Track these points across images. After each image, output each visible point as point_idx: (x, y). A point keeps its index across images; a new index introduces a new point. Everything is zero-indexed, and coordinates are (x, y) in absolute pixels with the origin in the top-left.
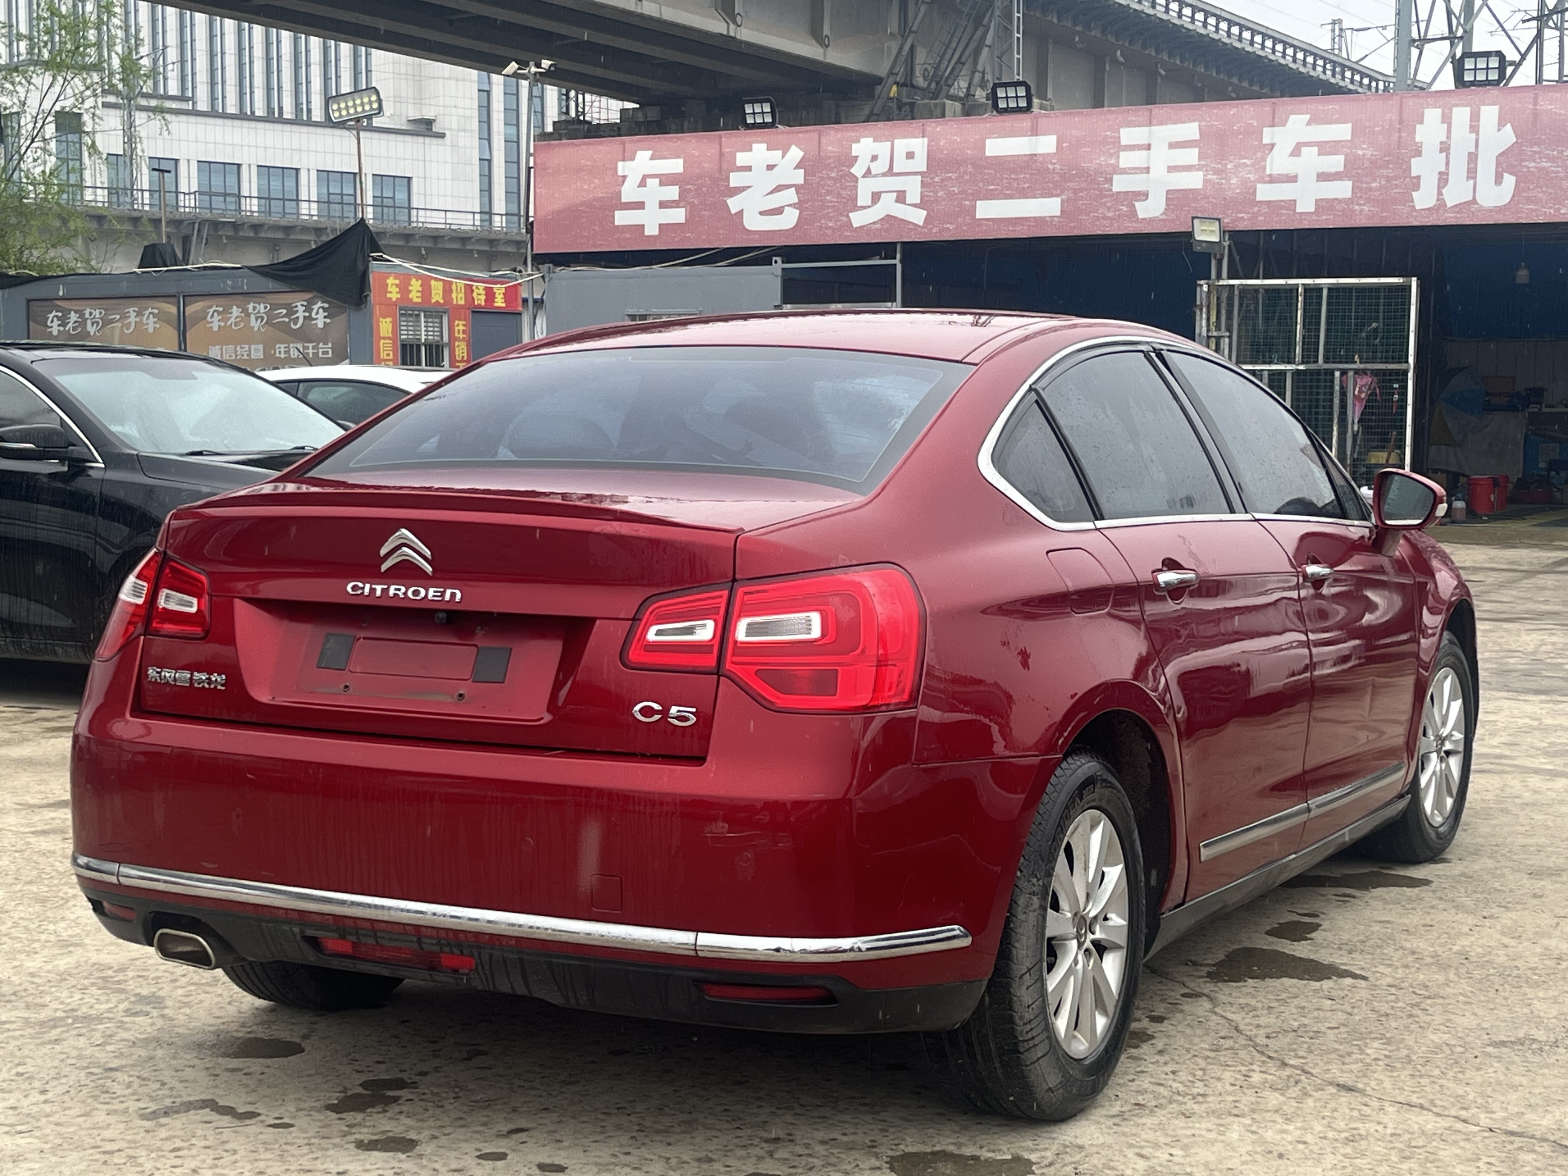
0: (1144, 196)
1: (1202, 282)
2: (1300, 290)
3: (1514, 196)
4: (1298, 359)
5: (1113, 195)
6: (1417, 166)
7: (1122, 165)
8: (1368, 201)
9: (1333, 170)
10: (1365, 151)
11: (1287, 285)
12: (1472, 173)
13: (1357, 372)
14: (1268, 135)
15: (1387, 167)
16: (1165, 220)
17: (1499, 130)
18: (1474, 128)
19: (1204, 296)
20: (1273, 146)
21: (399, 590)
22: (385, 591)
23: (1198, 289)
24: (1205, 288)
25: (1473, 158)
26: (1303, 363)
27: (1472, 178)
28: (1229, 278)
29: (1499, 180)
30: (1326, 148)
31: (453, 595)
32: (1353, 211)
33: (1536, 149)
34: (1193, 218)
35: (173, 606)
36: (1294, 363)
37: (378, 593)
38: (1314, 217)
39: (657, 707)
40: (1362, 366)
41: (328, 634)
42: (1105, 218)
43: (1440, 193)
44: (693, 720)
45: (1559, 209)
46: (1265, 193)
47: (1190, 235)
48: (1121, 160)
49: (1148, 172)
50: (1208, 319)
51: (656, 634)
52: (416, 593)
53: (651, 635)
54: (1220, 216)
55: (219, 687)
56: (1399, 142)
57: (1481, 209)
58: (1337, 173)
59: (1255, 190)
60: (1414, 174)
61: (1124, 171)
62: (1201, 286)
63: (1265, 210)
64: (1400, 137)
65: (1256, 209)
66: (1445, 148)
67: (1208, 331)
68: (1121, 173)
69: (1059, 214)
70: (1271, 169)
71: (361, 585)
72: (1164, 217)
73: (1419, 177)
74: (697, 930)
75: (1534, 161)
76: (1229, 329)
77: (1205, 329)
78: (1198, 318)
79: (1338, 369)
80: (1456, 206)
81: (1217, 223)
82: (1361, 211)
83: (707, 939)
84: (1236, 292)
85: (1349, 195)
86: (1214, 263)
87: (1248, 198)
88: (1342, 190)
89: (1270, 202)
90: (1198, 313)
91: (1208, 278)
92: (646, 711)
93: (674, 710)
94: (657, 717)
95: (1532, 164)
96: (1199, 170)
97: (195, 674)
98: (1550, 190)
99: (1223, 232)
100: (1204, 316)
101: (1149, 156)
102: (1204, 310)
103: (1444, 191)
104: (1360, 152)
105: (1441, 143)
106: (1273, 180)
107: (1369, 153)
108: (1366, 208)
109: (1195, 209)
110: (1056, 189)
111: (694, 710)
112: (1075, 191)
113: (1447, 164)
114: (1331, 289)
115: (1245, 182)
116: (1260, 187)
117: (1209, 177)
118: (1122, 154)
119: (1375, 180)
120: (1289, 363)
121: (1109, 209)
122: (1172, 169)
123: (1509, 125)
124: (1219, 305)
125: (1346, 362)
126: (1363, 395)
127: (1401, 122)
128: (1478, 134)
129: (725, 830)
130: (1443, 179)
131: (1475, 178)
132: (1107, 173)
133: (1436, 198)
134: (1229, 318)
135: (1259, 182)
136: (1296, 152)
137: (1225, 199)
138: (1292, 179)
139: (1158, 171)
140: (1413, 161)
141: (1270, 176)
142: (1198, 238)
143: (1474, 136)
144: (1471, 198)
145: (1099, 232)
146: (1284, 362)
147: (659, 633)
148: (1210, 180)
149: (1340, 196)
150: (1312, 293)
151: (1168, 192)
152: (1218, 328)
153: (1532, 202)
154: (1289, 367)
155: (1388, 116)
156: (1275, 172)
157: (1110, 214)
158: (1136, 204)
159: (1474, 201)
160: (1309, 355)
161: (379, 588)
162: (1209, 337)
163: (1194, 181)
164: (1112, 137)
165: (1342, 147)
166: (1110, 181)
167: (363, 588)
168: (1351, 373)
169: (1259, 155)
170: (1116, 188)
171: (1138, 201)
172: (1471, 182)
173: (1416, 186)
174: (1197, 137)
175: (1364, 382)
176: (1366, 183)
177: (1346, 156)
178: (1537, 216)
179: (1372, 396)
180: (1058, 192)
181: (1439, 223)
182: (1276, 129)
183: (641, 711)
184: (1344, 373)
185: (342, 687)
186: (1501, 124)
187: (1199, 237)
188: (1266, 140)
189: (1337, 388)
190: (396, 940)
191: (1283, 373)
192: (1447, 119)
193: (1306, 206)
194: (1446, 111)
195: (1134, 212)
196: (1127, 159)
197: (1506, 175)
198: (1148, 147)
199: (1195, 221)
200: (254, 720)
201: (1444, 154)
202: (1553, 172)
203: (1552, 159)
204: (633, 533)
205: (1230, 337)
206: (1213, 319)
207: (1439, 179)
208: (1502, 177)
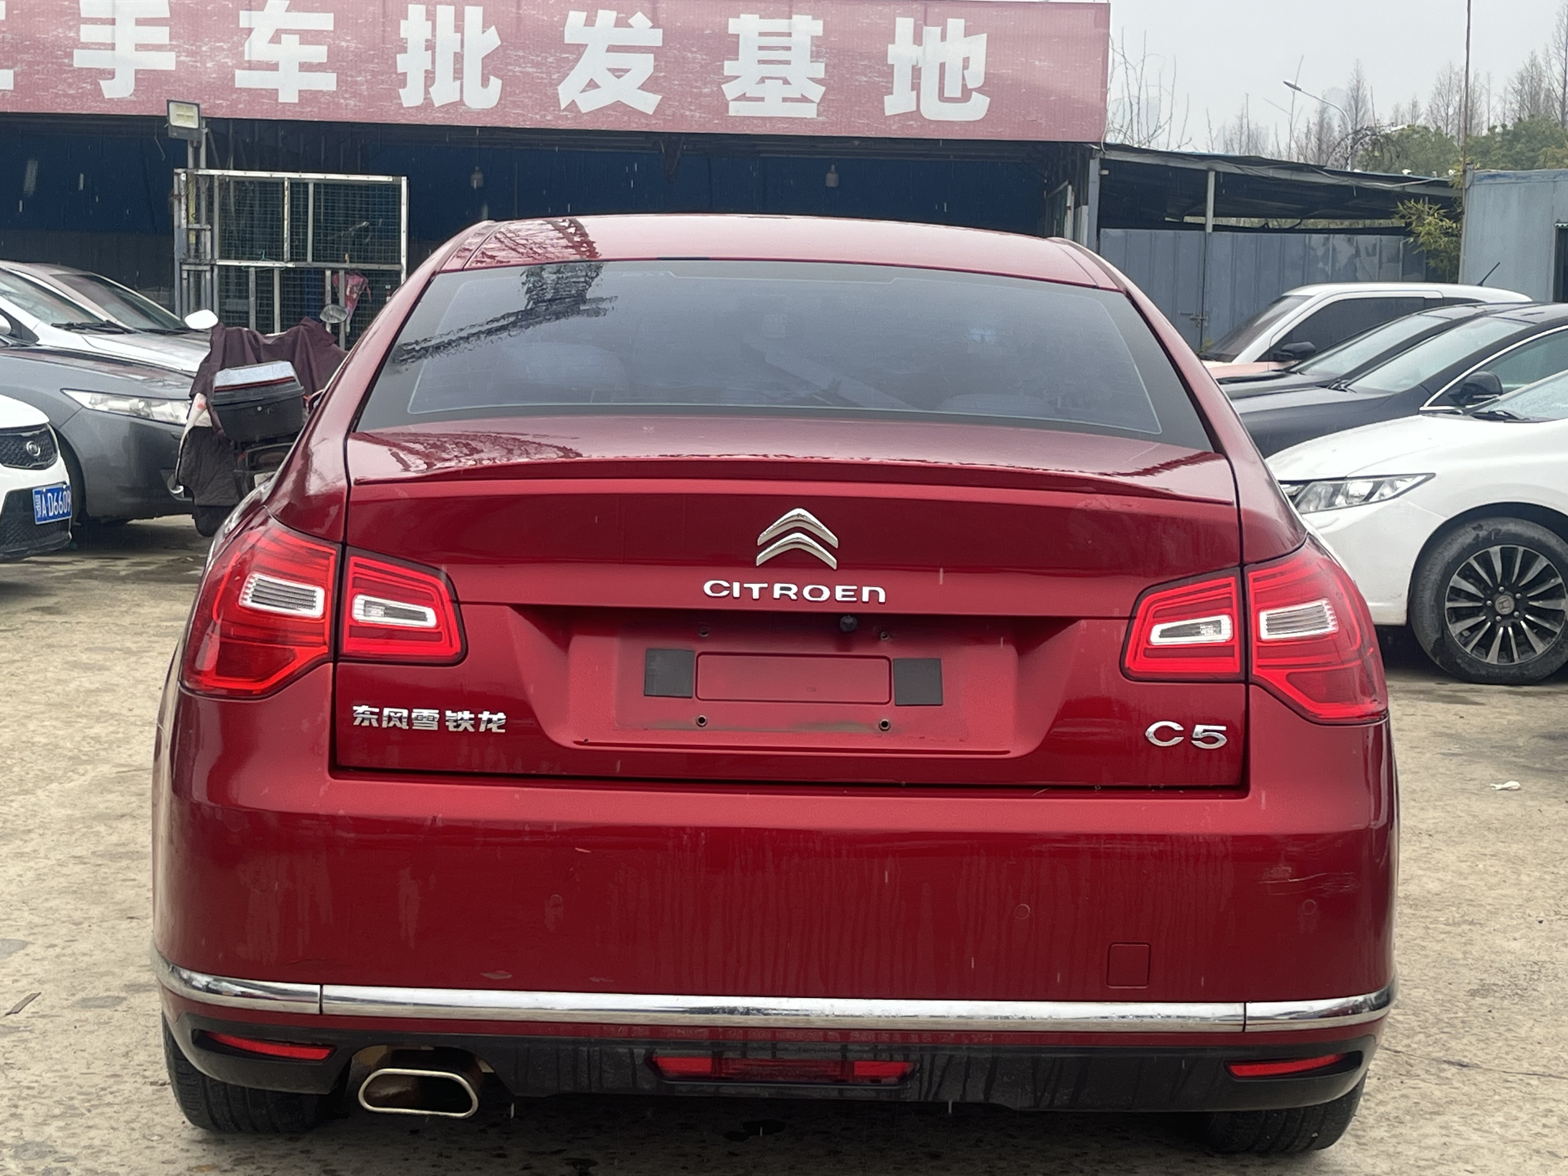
0: (111, 74)
1: (179, 171)
2: (286, 184)
3: (500, 99)
4: (287, 255)
5: (74, 71)
6: (402, 62)
7: (84, 38)
8: (354, 95)
9: (316, 61)
10: (349, 43)
11: (271, 178)
12: (458, 74)
13: (347, 272)
14: (245, 19)
15: (372, 62)
16: (134, 102)
17: (484, 32)
18: (459, 27)
19: (182, 186)
20: (250, 31)
21: (789, 589)
22: (766, 593)
23: (176, 178)
24: (183, 177)
25: (459, 58)
26: (292, 260)
27: (458, 78)
28: (209, 167)
29: (485, 82)
30: (308, 37)
31: (874, 595)
32: (338, 105)
33: (521, 53)
34: (169, 102)
35: (377, 617)
36: (283, 260)
37: (756, 595)
38: (298, 109)
39: (1176, 726)
40: (354, 266)
41: (648, 650)
42: (66, 95)
43: (427, 92)
44: (1223, 741)
45: (545, 116)
46: (244, 79)
47: (165, 119)
48: (82, 34)
49: (113, 49)
50: (187, 210)
51: (1161, 636)
52: (816, 593)
53: (1156, 637)
54: (197, 102)
55: (495, 729)
56: (384, 37)
57: (469, 111)
58: (320, 64)
59: (234, 75)
60: (399, 71)
61: (86, 46)
62: (179, 174)
63: (245, 97)
64: (384, 31)
65: (235, 96)
66: (430, 46)
67: (188, 222)
68: (84, 48)
69: (11, 88)
70: (250, 54)
71: (726, 584)
72: (134, 98)
73: (405, 74)
74: (1245, 1000)
75: (520, 66)
76: (210, 221)
77: (184, 222)
78: (176, 208)
79: (330, 268)
80: (443, 106)
81: (195, 109)
82: (346, 105)
83: (1256, 1009)
84: (216, 184)
85: (333, 87)
86: (190, 150)
87: (227, 83)
88: (327, 82)
89: (250, 89)
90: (176, 203)
91: (185, 166)
92: (1162, 733)
93: (1199, 728)
94: (1177, 740)
95: (517, 69)
96: (170, 50)
97: (448, 713)
98: (535, 96)
99: (201, 118)
100: (184, 207)
101: (113, 32)
102: (183, 200)
103: (431, 90)
104: (343, 44)
105: (427, 41)
106: (251, 66)
107: (353, 45)
108: (352, 103)
109: (168, 91)
110: (6, 60)
111: (1224, 728)
112: (30, 64)
113: (433, 62)
114: (317, 185)
115: (222, 66)
116: (238, 72)
117: (183, 58)
118: (83, 28)
119: (360, 74)
120: (277, 260)
121: (70, 85)
122: (140, 47)
123: (493, 28)
124: (198, 196)
125: (338, 261)
126: (355, 296)
127: (385, 15)
128: (463, 35)
129: (1287, 875)
130: (430, 77)
131: (462, 78)
132: (66, 47)
133: (423, 97)
134: (210, 209)
135: (239, 68)
136: (276, 38)
137: (201, 83)
138: (273, 67)
139: (125, 47)
140: (399, 57)
141: (249, 62)
142: (174, 124)
143: (459, 35)
144: (458, 99)
145: (60, 111)
146: (272, 259)
147: (1164, 634)
148: (183, 62)
149: (324, 88)
150: (298, 187)
151: (137, 72)
152: (198, 220)
153: (519, 107)
154: (278, 264)
155: (371, 9)
156: (255, 58)
157: (71, 92)
158: (102, 83)
159: (461, 102)
160: (297, 253)
161: (756, 588)
162: (189, 230)
163: (166, 62)
164: (71, 8)
165: (325, 37)
166: (70, 55)
167: (730, 589)
168: (342, 273)
169: (235, 39)
170: (77, 64)
171: (104, 79)
172: (458, 83)
173: (403, 83)
174: (168, 15)
175: (355, 282)
176: (351, 76)
177: (329, 46)
178: (524, 121)
179: (363, 295)
180: (10, 63)
181: (427, 123)
182: (253, 13)
183: (1157, 733)
184: (335, 272)
185: (694, 721)
186: (485, 26)
187: (175, 122)
188: (243, 23)
189: (328, 288)
190: (806, 1051)
191: (271, 270)
192: (431, 16)
193: (288, 96)
194: (430, 8)
195: (98, 92)
196: (87, 33)
197: (492, 78)
198: (113, 22)
199: (171, 105)
200: (557, 772)
201: (430, 52)
202: (538, 78)
203: (537, 65)
204: (1125, 509)
205: (212, 230)
206: (192, 211)
207: (426, 77)
208: (488, 80)
